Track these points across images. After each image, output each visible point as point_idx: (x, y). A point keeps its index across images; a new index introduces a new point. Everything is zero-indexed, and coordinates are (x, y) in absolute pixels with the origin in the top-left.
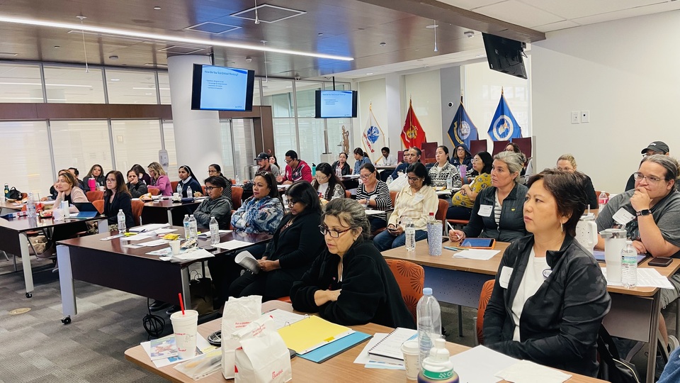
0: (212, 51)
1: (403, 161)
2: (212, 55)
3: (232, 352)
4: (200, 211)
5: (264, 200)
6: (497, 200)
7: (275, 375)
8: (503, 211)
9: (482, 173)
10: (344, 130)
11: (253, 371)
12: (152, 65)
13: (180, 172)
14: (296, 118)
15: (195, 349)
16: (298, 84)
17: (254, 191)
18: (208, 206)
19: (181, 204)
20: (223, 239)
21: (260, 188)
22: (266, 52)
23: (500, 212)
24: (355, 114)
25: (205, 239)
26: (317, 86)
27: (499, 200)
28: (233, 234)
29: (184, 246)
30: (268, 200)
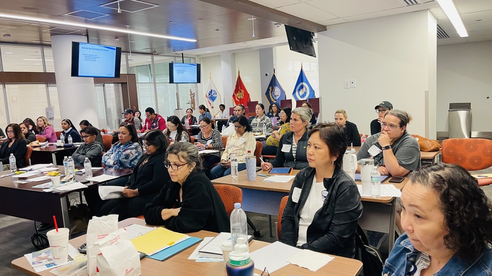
0: (87, 32)
1: (233, 115)
2: (87, 35)
3: (94, 258)
4: (78, 153)
5: (127, 144)
6: (294, 141)
7: (127, 272)
8: (298, 148)
9: (286, 122)
10: (191, 92)
11: (110, 270)
12: (39, 42)
13: (62, 124)
14: (155, 83)
15: (67, 257)
16: (156, 58)
17: (119, 138)
18: (84, 149)
19: (63, 149)
20: (95, 174)
21: (124, 136)
22: (130, 34)
23: (296, 149)
24: (199, 81)
25: (81, 175)
26: (170, 60)
27: (295, 141)
28: (104, 170)
29: (63, 180)
30: (130, 144)
